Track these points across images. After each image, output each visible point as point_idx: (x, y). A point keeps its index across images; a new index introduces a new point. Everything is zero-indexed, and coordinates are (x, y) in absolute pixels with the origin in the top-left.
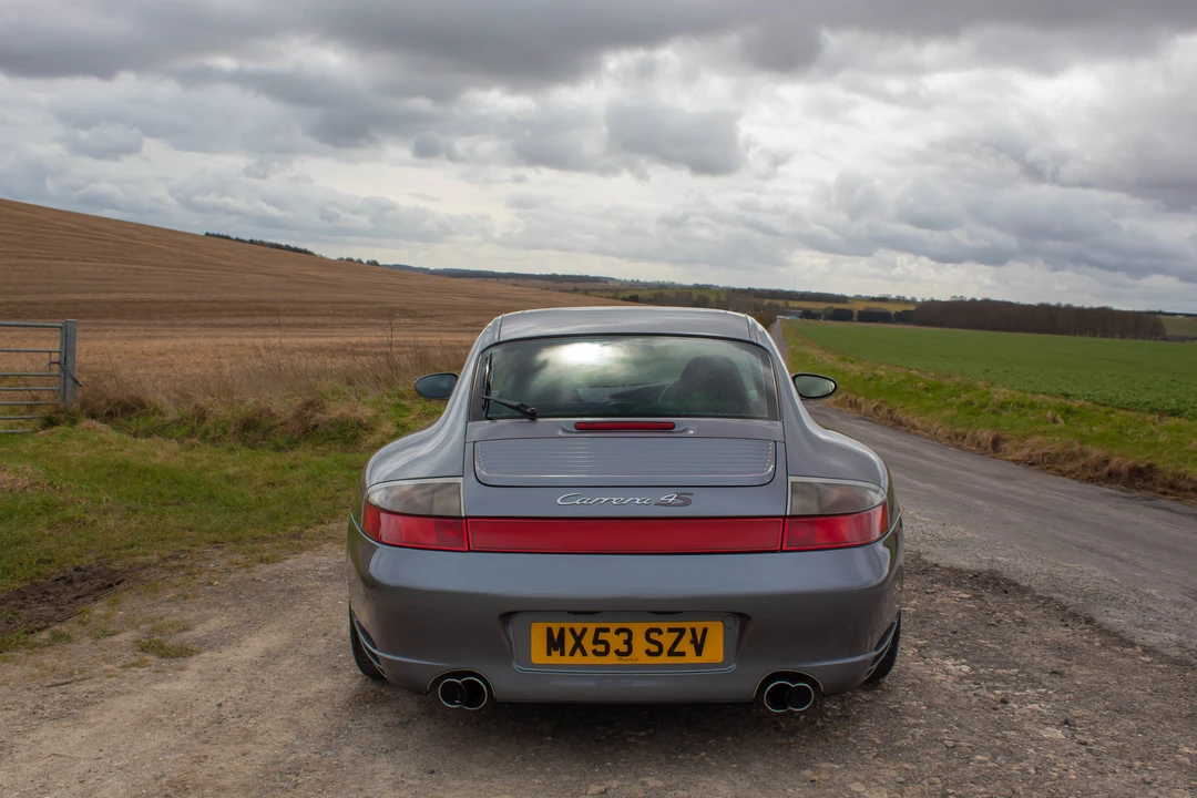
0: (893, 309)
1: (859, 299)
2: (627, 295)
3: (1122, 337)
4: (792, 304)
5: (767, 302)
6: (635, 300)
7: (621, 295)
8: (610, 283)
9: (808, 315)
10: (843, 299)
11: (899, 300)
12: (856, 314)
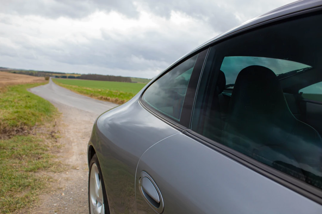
0: (76, 76)
1: (68, 74)
2: (13, 72)
3: (123, 81)
4: (54, 75)
5: (47, 74)
6: (15, 73)
7: (11, 72)
8: (8, 69)
9: (57, 77)
10: (64, 74)
11: (77, 74)
12: (67, 77)
